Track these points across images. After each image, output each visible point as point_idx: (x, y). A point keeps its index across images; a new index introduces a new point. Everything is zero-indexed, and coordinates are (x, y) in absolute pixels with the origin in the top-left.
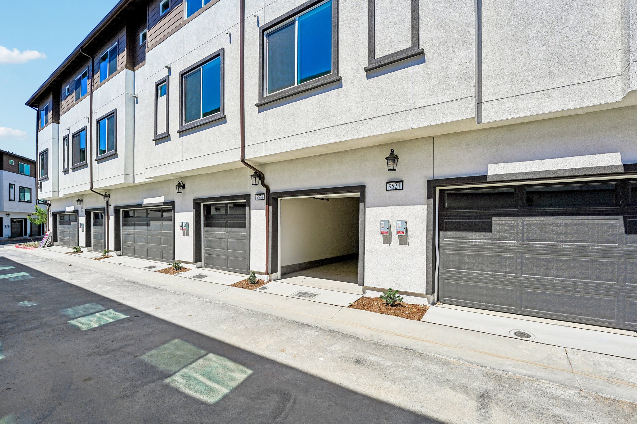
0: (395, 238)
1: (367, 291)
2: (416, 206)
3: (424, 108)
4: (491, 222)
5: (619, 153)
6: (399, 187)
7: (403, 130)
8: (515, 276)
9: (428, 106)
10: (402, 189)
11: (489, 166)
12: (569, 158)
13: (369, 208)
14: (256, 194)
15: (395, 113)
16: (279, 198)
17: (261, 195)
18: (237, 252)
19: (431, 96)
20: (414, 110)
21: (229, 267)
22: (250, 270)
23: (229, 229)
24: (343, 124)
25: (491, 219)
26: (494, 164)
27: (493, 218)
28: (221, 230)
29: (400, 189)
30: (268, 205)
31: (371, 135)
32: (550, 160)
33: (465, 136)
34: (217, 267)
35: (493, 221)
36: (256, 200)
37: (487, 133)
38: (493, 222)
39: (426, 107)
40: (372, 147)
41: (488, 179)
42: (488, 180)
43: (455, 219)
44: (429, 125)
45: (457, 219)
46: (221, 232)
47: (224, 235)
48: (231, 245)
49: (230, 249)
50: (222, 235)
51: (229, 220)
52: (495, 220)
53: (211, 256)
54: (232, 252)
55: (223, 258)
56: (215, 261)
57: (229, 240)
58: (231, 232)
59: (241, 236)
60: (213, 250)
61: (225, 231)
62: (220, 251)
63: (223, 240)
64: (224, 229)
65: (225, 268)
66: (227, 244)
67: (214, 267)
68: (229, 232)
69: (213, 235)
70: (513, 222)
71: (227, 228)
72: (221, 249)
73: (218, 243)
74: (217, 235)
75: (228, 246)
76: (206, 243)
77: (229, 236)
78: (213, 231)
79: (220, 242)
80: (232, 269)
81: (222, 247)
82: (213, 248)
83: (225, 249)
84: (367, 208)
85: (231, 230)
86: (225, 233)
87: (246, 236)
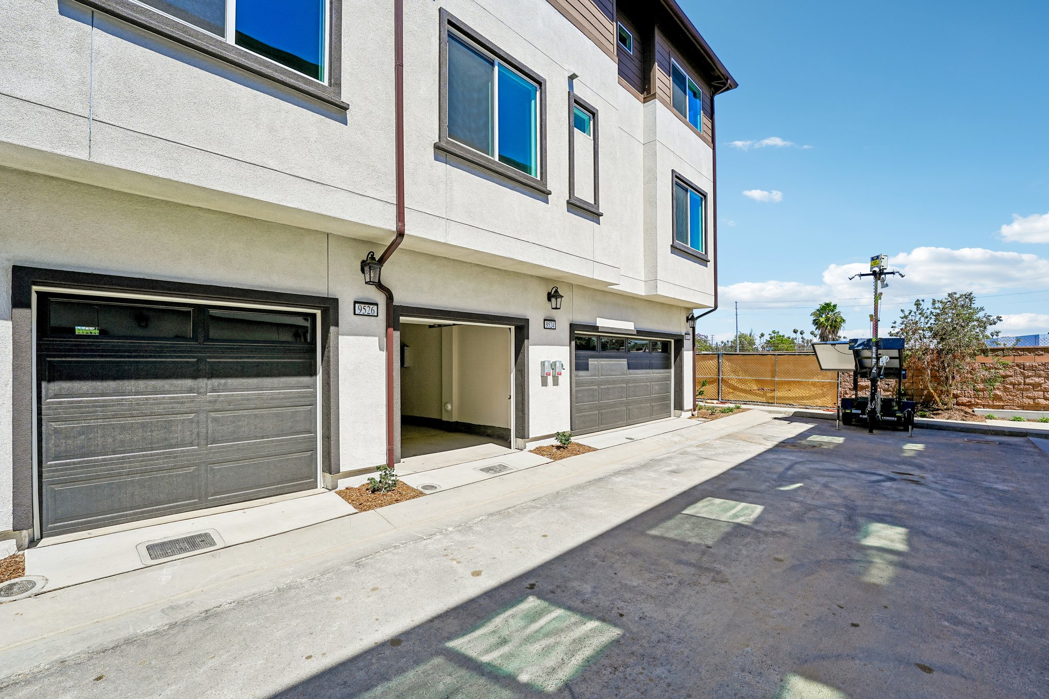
0: (550, 379)
1: (527, 444)
2: (563, 347)
3: (600, 264)
4: (588, 362)
5: (633, 323)
6: (554, 326)
10: (555, 329)
11: (597, 319)
14: (356, 302)
15: (585, 258)
17: (371, 306)
20: (595, 262)
21: (214, 494)
22: (339, 471)
23: (215, 382)
25: (589, 360)
26: (599, 318)
30: (390, 329)
36: (355, 314)
43: (576, 359)
44: (601, 279)
46: (169, 392)
47: (188, 402)
48: (228, 428)
49: (221, 439)
50: (178, 403)
51: (210, 357)
52: (592, 362)
53: (105, 482)
54: (228, 446)
55: (179, 475)
56: (133, 493)
57: (213, 414)
58: (223, 391)
59: (272, 399)
60: (119, 459)
61: (191, 390)
62: (168, 456)
63: (179, 417)
64: (189, 383)
65: (194, 503)
66: (207, 426)
67: (126, 516)
68: (214, 390)
69: (113, 405)
70: (596, 362)
71: (205, 380)
72: (171, 446)
73: (151, 431)
74: (143, 405)
75: (209, 432)
76: (64, 441)
77: (215, 401)
78: (112, 394)
79: (166, 427)
80: (229, 496)
81: (173, 442)
82: (114, 453)
83: (192, 444)
84: (530, 346)
85: (225, 384)
86: (194, 396)
87: (299, 396)
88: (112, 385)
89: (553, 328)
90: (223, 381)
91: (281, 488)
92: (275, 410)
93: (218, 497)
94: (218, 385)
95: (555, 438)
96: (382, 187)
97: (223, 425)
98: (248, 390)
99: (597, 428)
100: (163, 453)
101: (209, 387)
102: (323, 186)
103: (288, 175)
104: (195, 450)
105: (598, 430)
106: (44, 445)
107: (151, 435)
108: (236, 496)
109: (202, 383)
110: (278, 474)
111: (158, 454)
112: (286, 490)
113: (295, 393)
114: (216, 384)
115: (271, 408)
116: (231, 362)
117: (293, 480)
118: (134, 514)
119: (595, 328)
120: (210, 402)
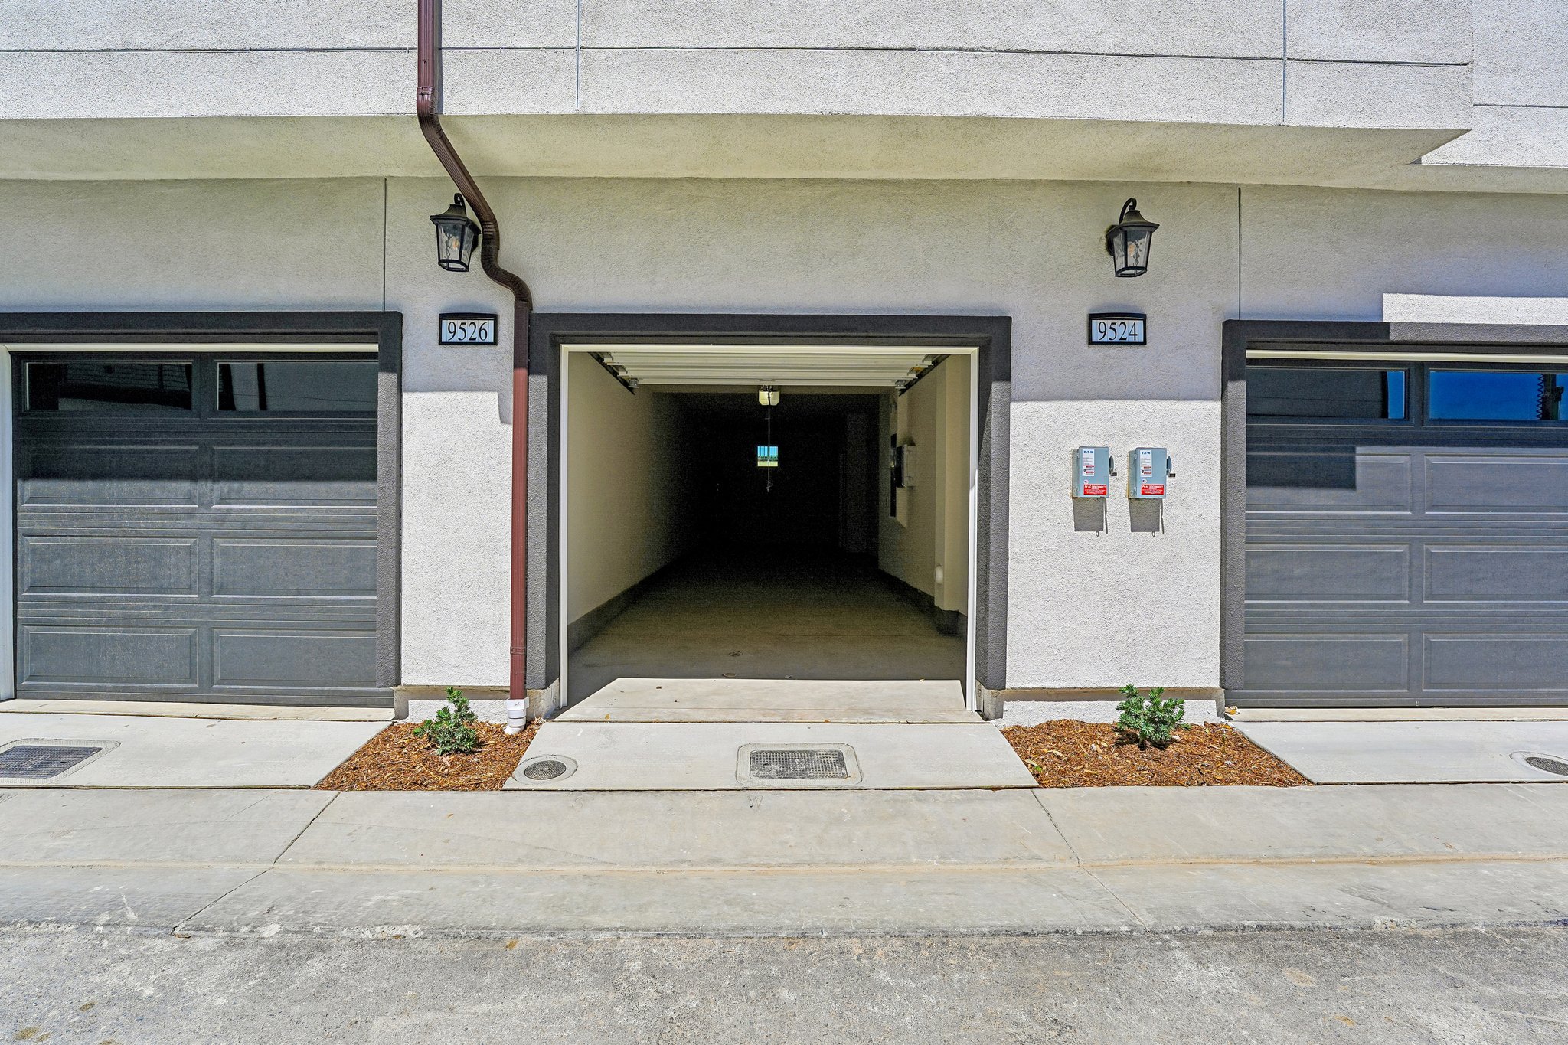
0: (1117, 508)
1: (1007, 706)
2: (1187, 403)
3: (1328, 64)
4: (1352, 461)
6: (1135, 335)
7: (1256, 126)
8: (1408, 605)
9: (1337, 61)
10: (1144, 343)
11: (1384, 298)
12: (1553, 299)
13: (1022, 404)
14: (443, 317)
15: (1230, 57)
16: (563, 347)
17: (479, 323)
18: (285, 602)
19: (1348, 32)
20: (1295, 64)
21: (221, 682)
22: (398, 683)
23: (224, 486)
24: (1020, 51)
25: (1353, 450)
26: (1395, 295)
27: (1359, 449)
28: (158, 493)
29: (1137, 341)
30: (524, 372)
31: (1140, 119)
32: (1515, 299)
33: (1326, 201)
34: (124, 689)
35: (1357, 457)
36: (441, 343)
37: (1379, 204)
38: (1359, 459)
39: (1334, 66)
40: (1033, 184)
41: (1392, 333)
42: (1393, 337)
43: (1265, 449)
44: (1340, 125)
45: (1272, 449)
46: (160, 501)
47: (184, 519)
48: (242, 569)
49: (232, 587)
50: (171, 519)
51: (219, 444)
52: (1364, 457)
53: (81, 632)
54: (242, 602)
55: (173, 639)
56: (114, 655)
57: (220, 542)
58: (237, 501)
59: (315, 521)
60: (97, 599)
61: (190, 499)
62: (156, 604)
63: (172, 543)
64: (186, 486)
65: (192, 691)
66: (211, 562)
67: (104, 689)
68: (222, 501)
69: (91, 518)
70: (1402, 460)
71: (210, 484)
72: (162, 590)
73: (137, 562)
74: (127, 518)
75: (215, 572)
76: (39, 565)
77: (223, 520)
78: (91, 500)
79: (155, 558)
80: (243, 690)
81: (165, 583)
82: (93, 589)
83: (190, 589)
84: (1012, 405)
85: (239, 491)
86: (193, 508)
87: (363, 519)
88: (90, 486)
89: (1131, 339)
90: (236, 485)
91: (329, 693)
92: (320, 543)
93: (227, 687)
94: (228, 492)
95: (1117, 703)
96: (388, 17)
97: (235, 563)
98: (275, 502)
99: (1402, 695)
100: (152, 599)
101: (217, 493)
102: (244, 55)
103: (171, 53)
104: (193, 601)
105: (1405, 701)
106: (19, 568)
107: (137, 568)
108: (254, 692)
109: (203, 487)
110: (324, 665)
111: (145, 600)
112: (339, 699)
113: (357, 512)
114: (226, 489)
115: (313, 538)
116: (249, 452)
117: (351, 683)
118: (115, 689)
119: (1375, 332)
120: (215, 520)
